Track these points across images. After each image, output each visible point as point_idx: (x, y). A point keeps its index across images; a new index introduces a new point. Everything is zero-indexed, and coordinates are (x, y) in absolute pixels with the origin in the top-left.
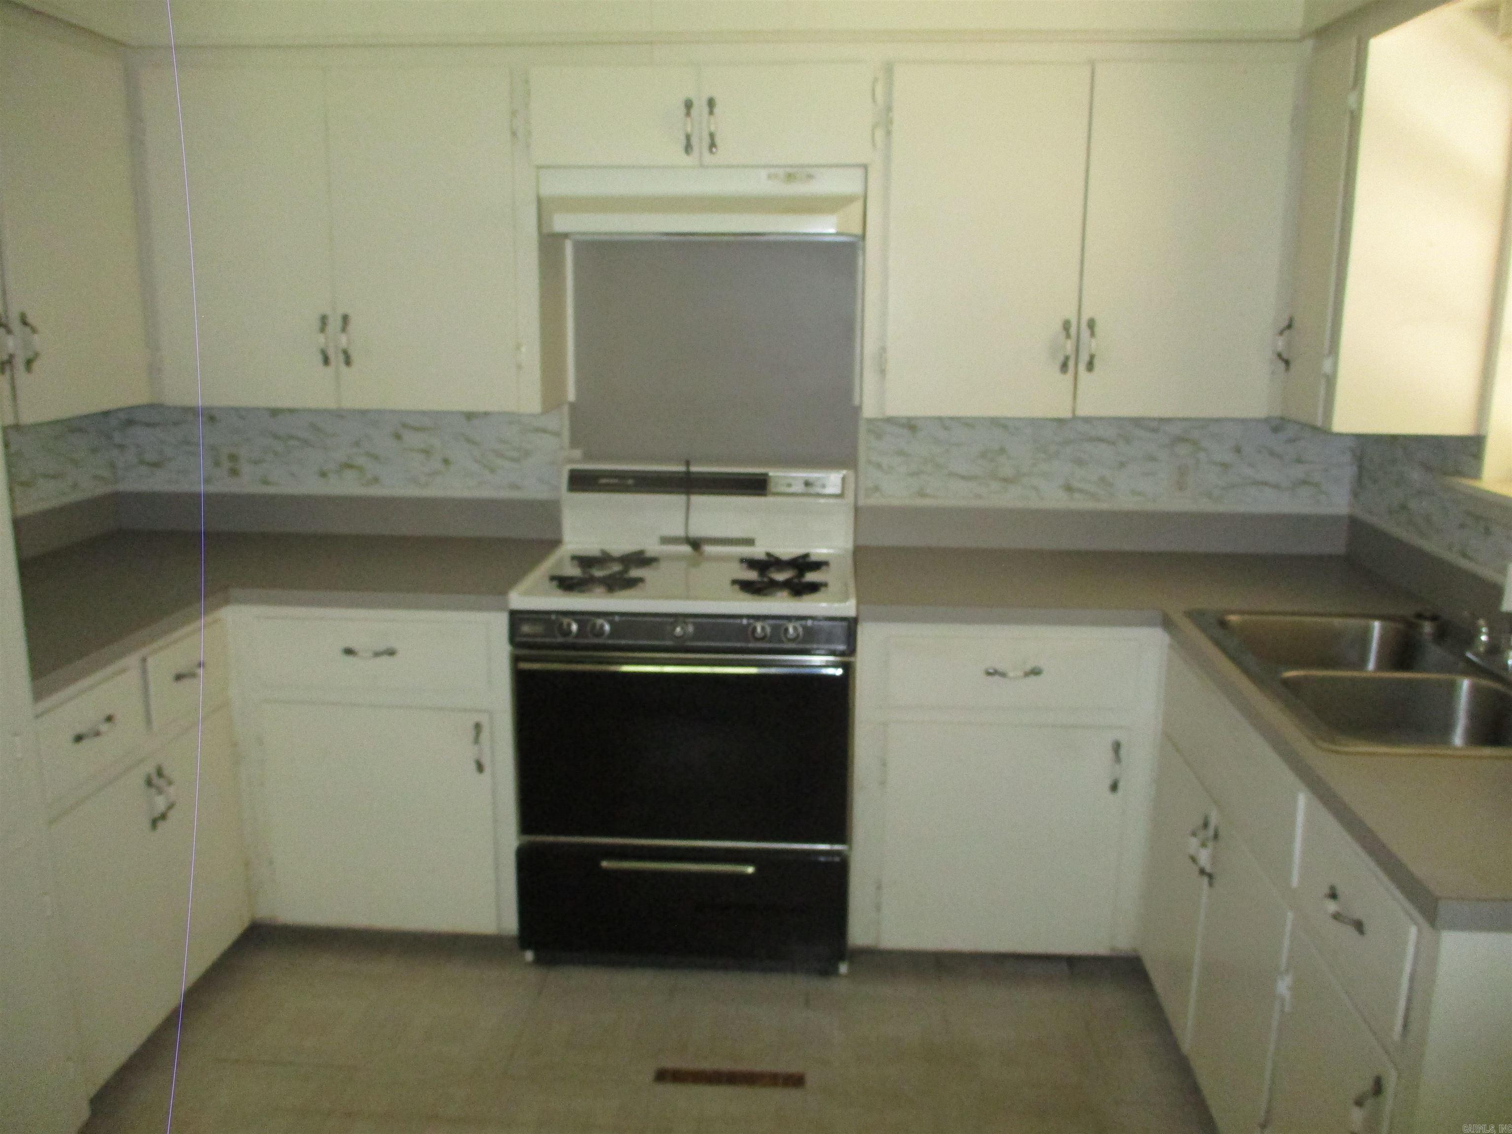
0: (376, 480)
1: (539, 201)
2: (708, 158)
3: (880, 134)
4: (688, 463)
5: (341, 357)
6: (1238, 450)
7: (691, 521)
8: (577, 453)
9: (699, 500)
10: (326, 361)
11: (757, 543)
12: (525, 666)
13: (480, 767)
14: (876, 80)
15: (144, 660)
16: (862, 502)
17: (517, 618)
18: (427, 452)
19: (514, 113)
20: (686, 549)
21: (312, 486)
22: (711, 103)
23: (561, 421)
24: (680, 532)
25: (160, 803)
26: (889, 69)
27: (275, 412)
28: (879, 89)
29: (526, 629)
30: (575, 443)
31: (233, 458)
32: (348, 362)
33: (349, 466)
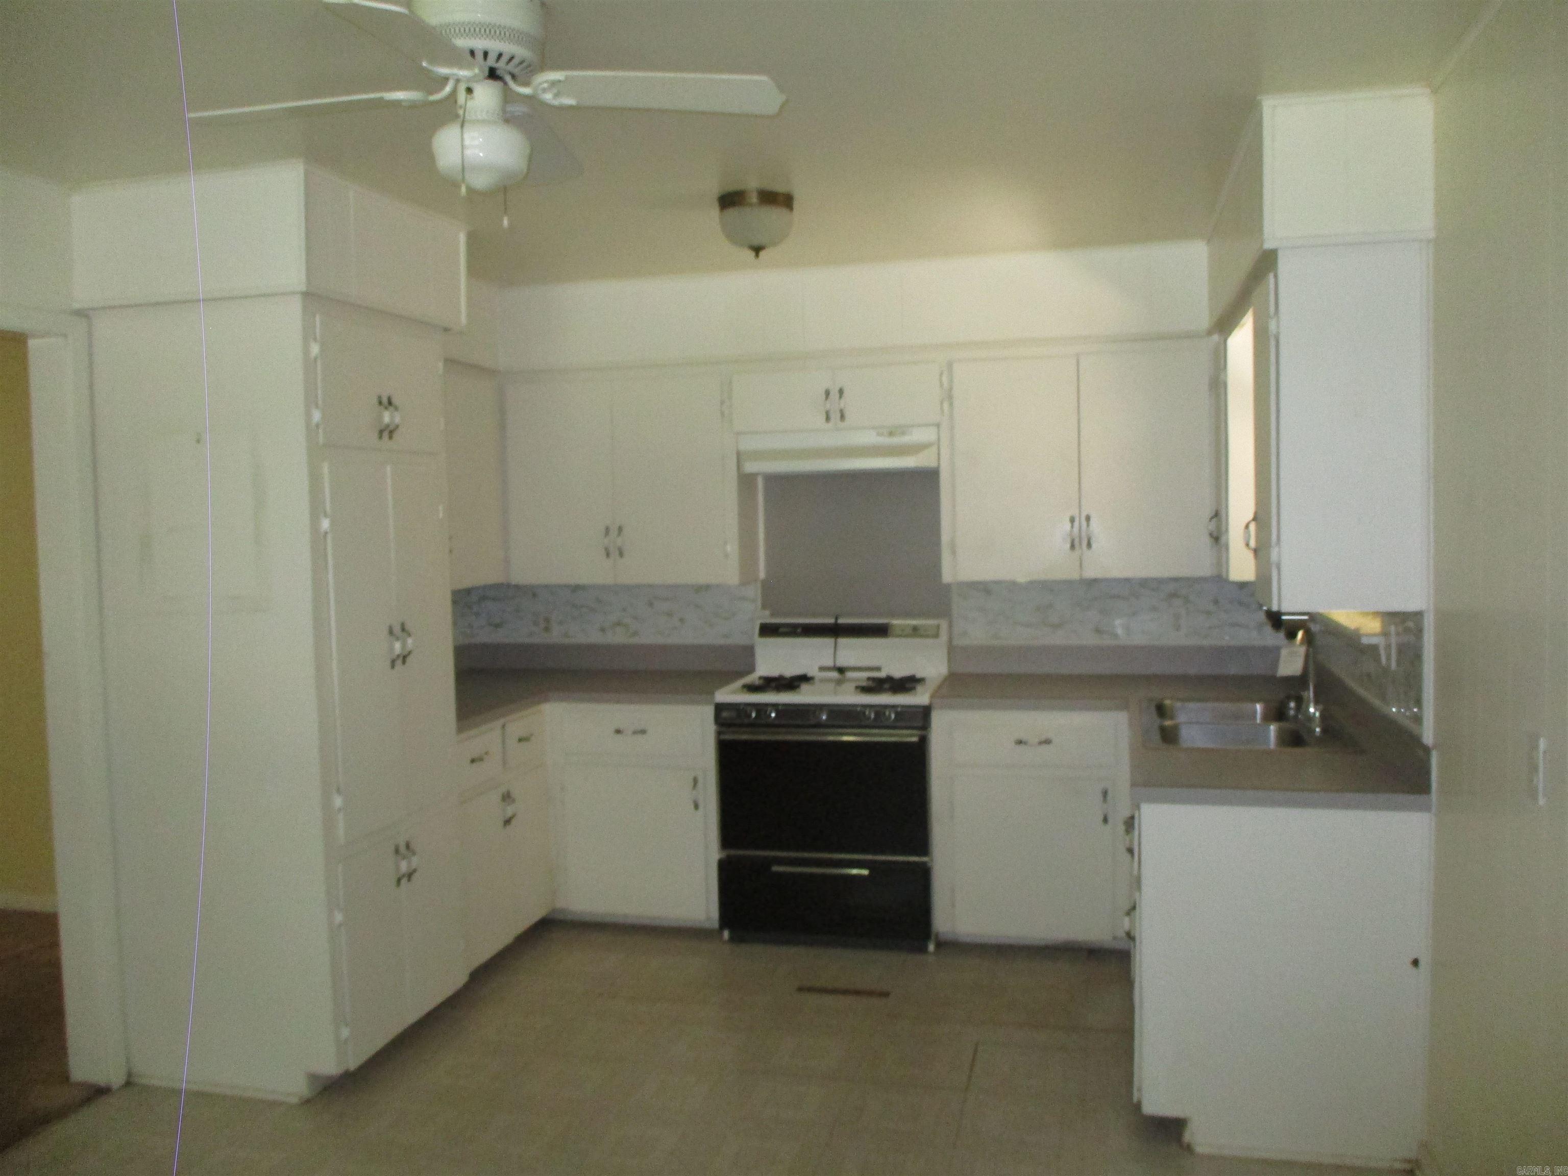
0: (635, 634)
1: (738, 454)
2: (841, 425)
3: (946, 406)
4: (837, 619)
5: (617, 553)
6: (1216, 602)
7: (837, 656)
8: (767, 613)
9: (843, 641)
10: (608, 555)
11: (883, 670)
12: (723, 737)
13: (696, 806)
14: (941, 374)
15: (504, 726)
16: (955, 642)
17: (720, 708)
18: (670, 614)
19: (722, 403)
20: (835, 675)
21: (595, 637)
22: (841, 392)
23: (754, 592)
24: (829, 663)
25: (510, 811)
26: (950, 365)
27: (576, 588)
28: (945, 379)
29: (725, 714)
30: (764, 607)
31: (547, 620)
32: (621, 554)
33: (619, 624)
